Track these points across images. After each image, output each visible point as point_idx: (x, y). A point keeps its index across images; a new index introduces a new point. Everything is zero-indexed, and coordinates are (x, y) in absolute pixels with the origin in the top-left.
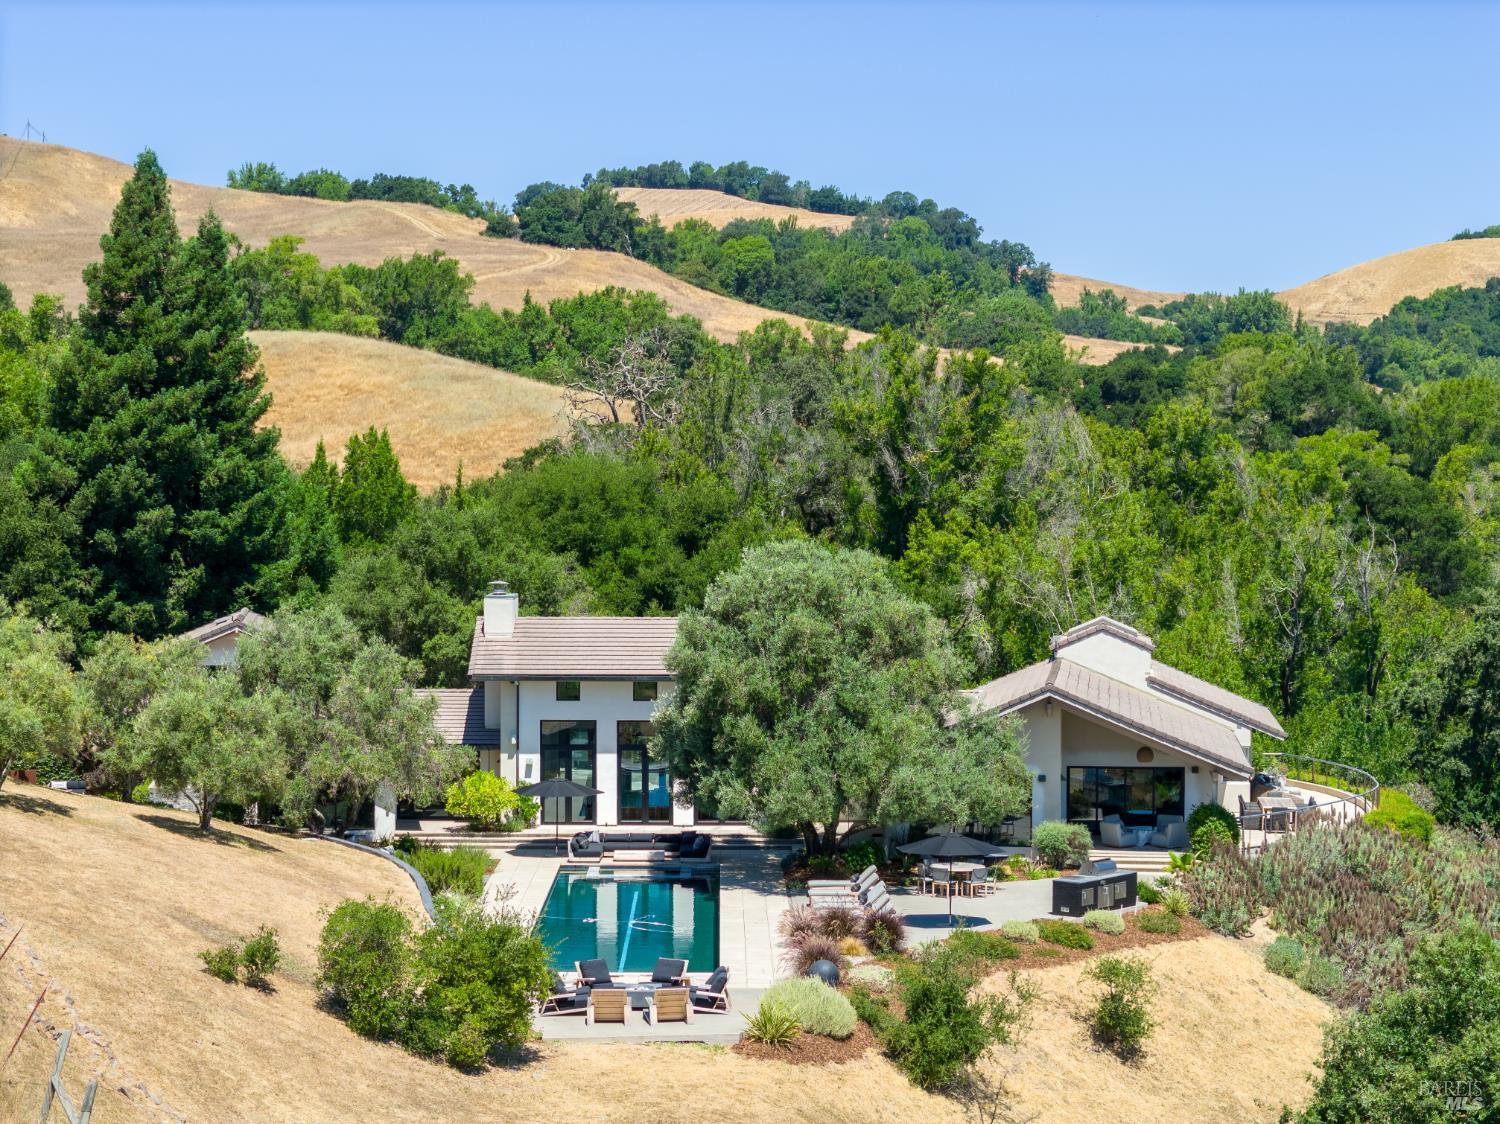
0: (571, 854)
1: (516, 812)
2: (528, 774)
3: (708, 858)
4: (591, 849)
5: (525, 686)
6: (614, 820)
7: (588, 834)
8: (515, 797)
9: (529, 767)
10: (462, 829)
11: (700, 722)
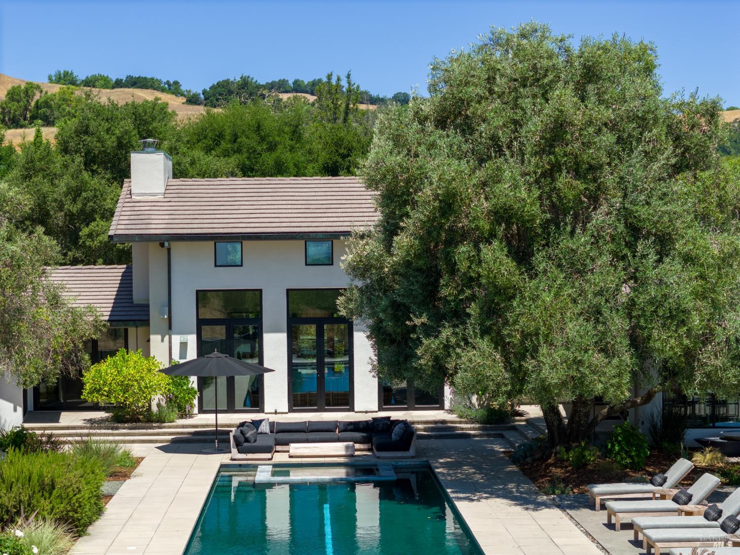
0: (234, 450)
1: (169, 401)
2: (183, 354)
3: (412, 452)
4: (261, 442)
5: (177, 248)
6: (284, 406)
7: (257, 424)
8: (164, 380)
9: (184, 346)
10: (102, 421)
11: (417, 256)
